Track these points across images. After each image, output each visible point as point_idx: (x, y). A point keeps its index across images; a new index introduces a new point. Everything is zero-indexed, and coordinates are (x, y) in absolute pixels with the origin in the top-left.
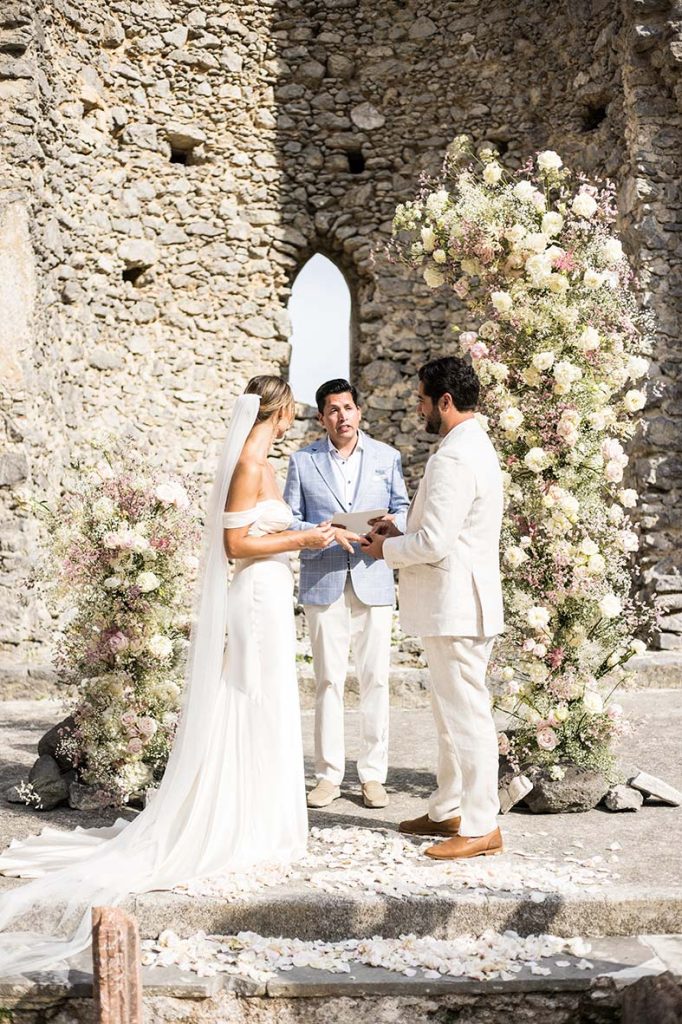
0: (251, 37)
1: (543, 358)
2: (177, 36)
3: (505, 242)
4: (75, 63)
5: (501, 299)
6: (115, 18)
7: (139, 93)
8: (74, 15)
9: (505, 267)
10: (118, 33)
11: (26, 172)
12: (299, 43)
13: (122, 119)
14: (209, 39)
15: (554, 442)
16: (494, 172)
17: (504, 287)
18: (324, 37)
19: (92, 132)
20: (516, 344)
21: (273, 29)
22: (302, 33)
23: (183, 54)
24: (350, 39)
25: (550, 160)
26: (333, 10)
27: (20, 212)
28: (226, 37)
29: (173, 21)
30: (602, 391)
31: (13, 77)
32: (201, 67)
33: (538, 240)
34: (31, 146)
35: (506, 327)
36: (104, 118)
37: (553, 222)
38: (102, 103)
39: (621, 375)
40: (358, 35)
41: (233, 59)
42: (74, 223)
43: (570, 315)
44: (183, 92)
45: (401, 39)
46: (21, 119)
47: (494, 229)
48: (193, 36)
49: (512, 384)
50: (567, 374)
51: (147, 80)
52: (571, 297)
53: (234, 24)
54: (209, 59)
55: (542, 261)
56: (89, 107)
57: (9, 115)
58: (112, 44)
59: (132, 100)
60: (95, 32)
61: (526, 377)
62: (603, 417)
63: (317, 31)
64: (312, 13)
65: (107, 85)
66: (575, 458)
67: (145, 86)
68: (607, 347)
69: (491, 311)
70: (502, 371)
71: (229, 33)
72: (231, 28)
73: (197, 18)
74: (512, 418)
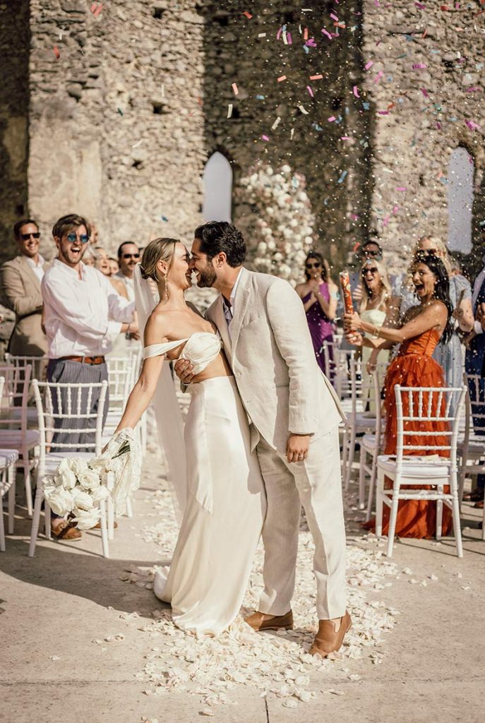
0: (190, 55)
1: (282, 228)
2: (157, 56)
3: (272, 194)
4: (115, 74)
5: (270, 210)
6: (129, 50)
7: (140, 84)
8: (114, 52)
9: (273, 201)
10: (132, 57)
11: (98, 128)
12: (210, 58)
13: (133, 96)
14: (170, 57)
15: (284, 253)
16: (270, 171)
17: (271, 207)
18: (223, 56)
19: (122, 104)
20: (274, 224)
21: (200, 51)
22: (212, 54)
23: (159, 63)
24: (234, 57)
25: (287, 169)
26: (227, 43)
27: (96, 145)
28: (178, 56)
29: (155, 49)
30: (298, 237)
31: (93, 88)
32: (167, 70)
33: (282, 192)
34: (99, 116)
35: (272, 218)
36: (126, 96)
37: (286, 186)
38: (125, 90)
39: (303, 233)
40: (238, 55)
41: (181, 66)
42: (113, 144)
43: (290, 215)
44: (159, 82)
45: (257, 58)
46: (96, 106)
47: (268, 190)
48: (164, 55)
49: (273, 235)
50: (288, 233)
51: (143, 77)
52: (291, 210)
53: (182, 49)
54: (171, 66)
55: (282, 198)
56: (120, 93)
57: (91, 104)
58: (128, 62)
59: (137, 87)
60: (122, 58)
61: (277, 234)
62: (298, 245)
63: (219, 52)
64: (217, 44)
65: (127, 81)
66: (290, 257)
67: (143, 80)
68: (302, 224)
69: (267, 214)
70: (269, 231)
71: (180, 54)
72: (181, 51)
73: (166, 47)
74: (272, 245)
